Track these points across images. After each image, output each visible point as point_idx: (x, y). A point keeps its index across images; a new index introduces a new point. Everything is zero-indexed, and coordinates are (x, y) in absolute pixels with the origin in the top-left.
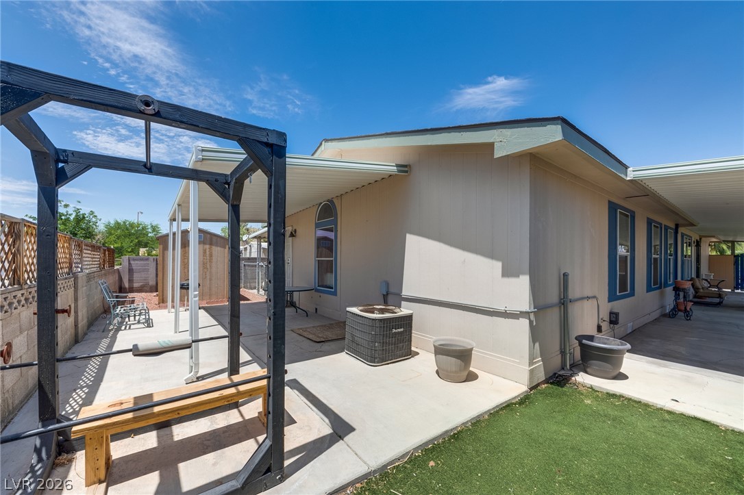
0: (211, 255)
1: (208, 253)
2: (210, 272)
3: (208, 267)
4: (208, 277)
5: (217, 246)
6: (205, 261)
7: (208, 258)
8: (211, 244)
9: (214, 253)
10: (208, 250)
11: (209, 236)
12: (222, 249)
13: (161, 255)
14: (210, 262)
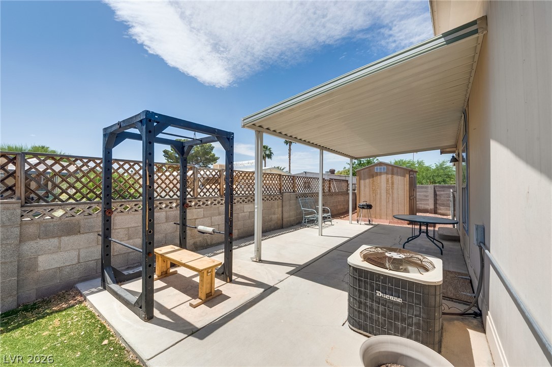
0: (393, 183)
1: (390, 181)
2: (392, 197)
3: (391, 193)
4: (391, 201)
5: (397, 175)
6: (388, 188)
7: (390, 185)
8: (393, 174)
9: (395, 181)
10: (390, 179)
11: (390, 167)
12: (403, 178)
13: (358, 183)
14: (392, 188)
